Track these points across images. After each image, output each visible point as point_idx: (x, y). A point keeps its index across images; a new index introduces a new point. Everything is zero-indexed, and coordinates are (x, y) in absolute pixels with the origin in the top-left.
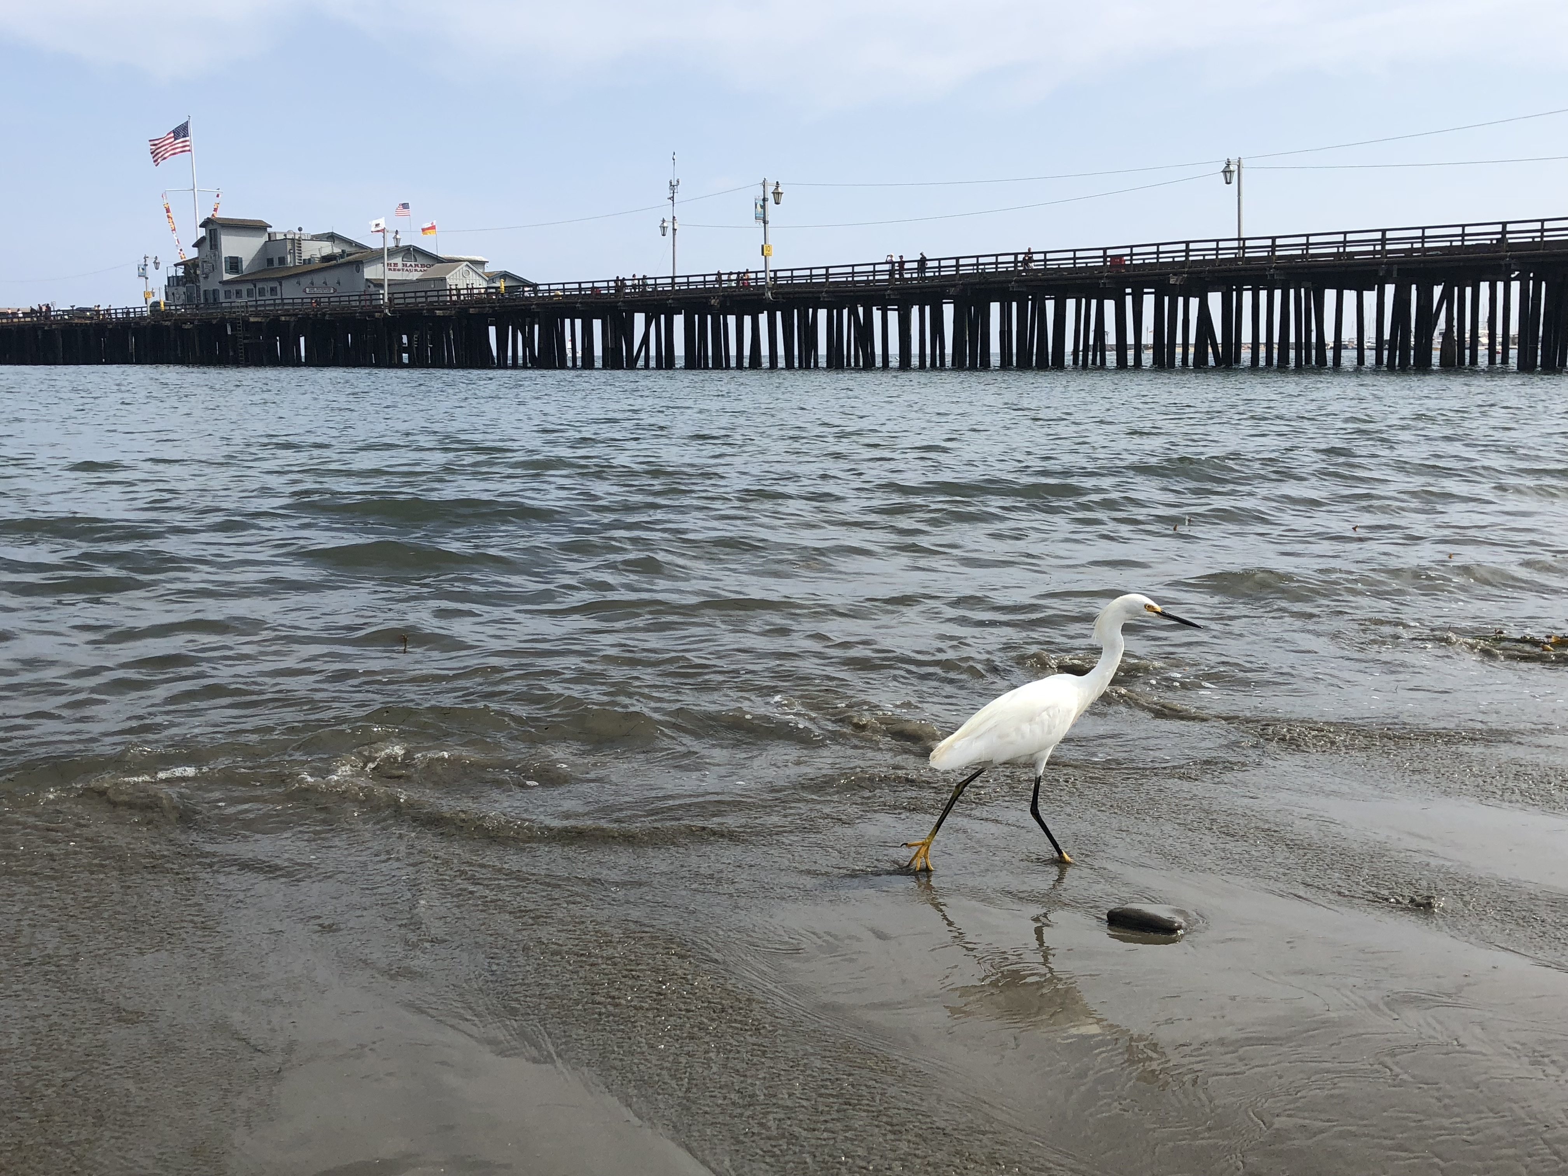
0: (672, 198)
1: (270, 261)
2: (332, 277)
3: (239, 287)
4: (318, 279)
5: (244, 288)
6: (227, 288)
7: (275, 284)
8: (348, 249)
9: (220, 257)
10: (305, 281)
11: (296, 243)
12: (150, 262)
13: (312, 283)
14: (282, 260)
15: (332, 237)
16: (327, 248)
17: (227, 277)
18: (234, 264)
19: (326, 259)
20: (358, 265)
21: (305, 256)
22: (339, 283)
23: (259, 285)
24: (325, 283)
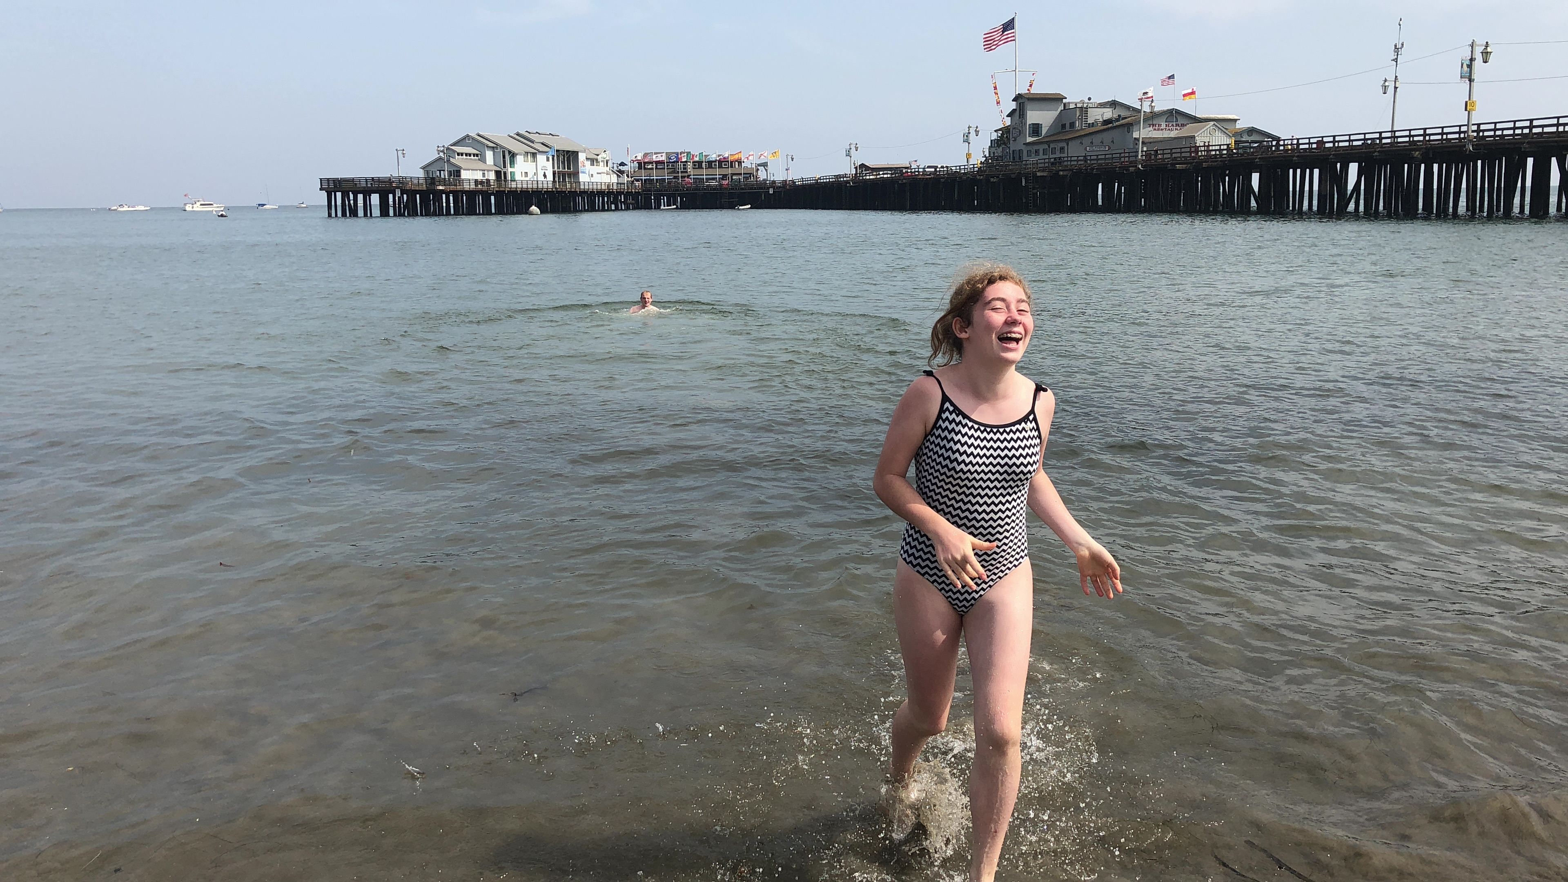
0: (1396, 60)
1: (1064, 126)
2: (1107, 137)
3: (1036, 147)
4: (1097, 139)
5: (1041, 148)
6: (1029, 148)
7: (1064, 145)
8: (1124, 113)
9: (1025, 124)
10: (1087, 141)
11: (1084, 110)
12: (972, 131)
13: (1092, 143)
14: (1072, 125)
15: (1114, 104)
16: (1108, 113)
17: (1029, 139)
18: (1036, 129)
19: (1107, 122)
20: (1129, 127)
21: (1090, 121)
22: (1113, 142)
23: (1052, 146)
24: (1102, 142)
